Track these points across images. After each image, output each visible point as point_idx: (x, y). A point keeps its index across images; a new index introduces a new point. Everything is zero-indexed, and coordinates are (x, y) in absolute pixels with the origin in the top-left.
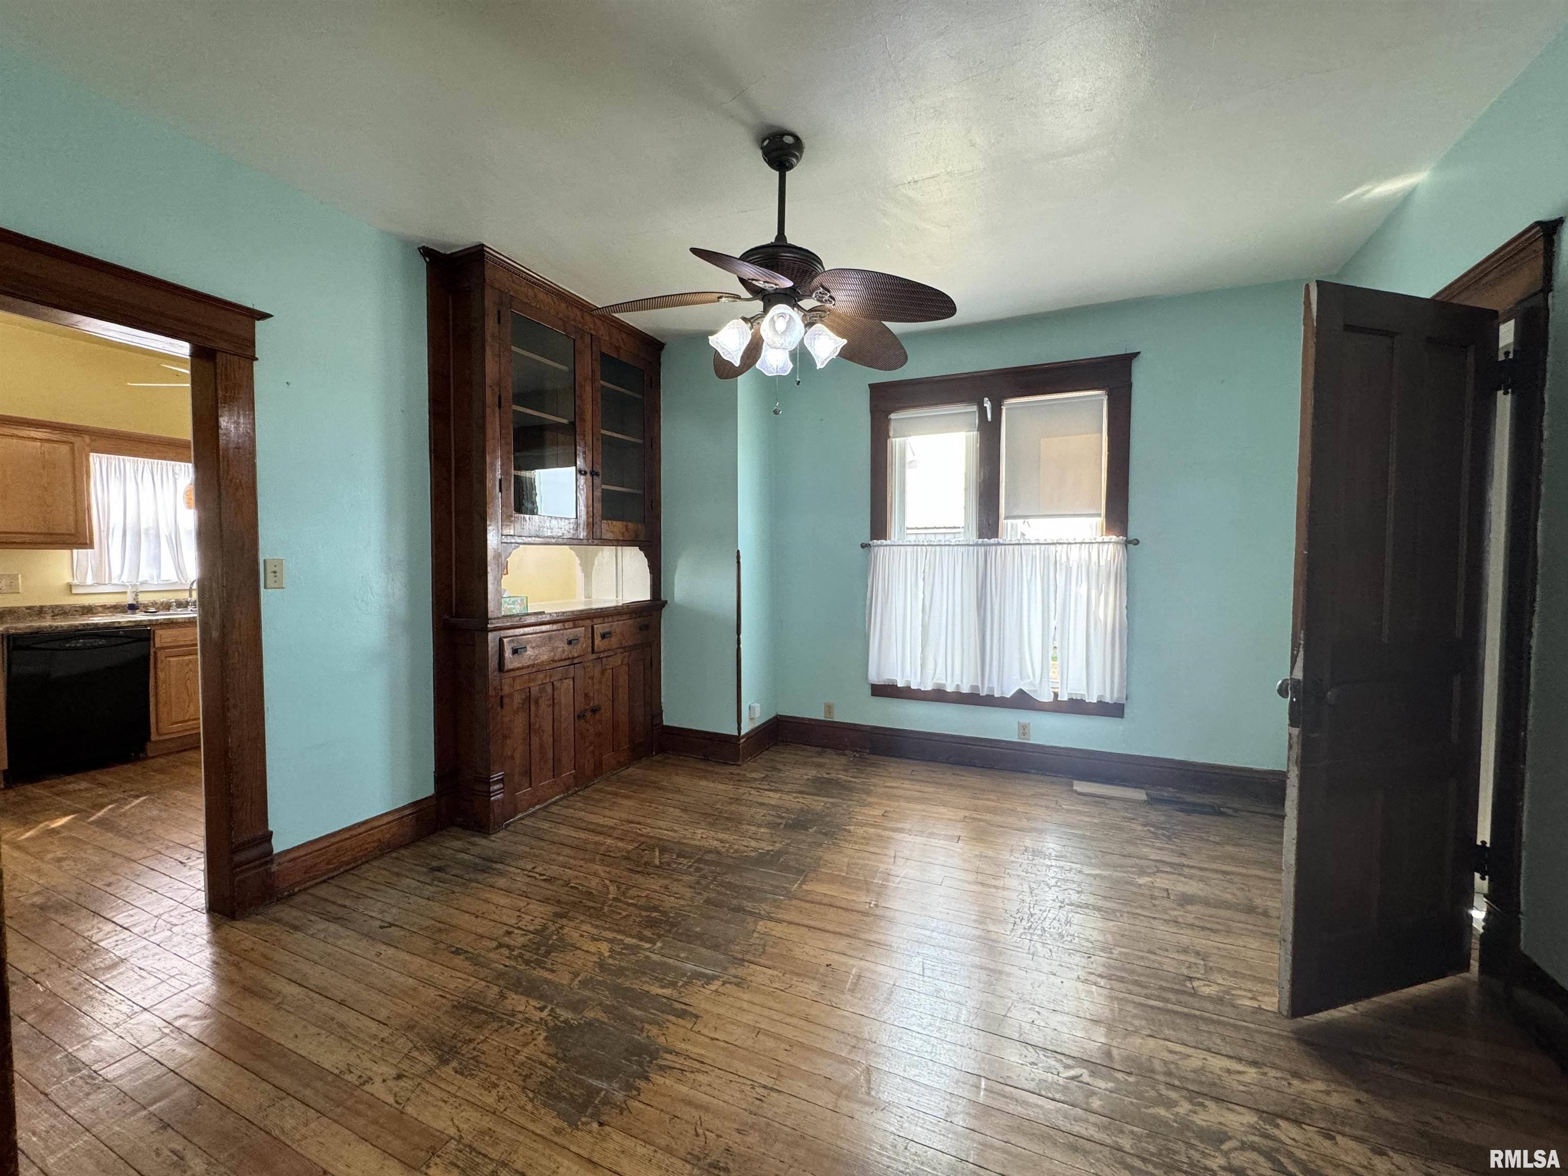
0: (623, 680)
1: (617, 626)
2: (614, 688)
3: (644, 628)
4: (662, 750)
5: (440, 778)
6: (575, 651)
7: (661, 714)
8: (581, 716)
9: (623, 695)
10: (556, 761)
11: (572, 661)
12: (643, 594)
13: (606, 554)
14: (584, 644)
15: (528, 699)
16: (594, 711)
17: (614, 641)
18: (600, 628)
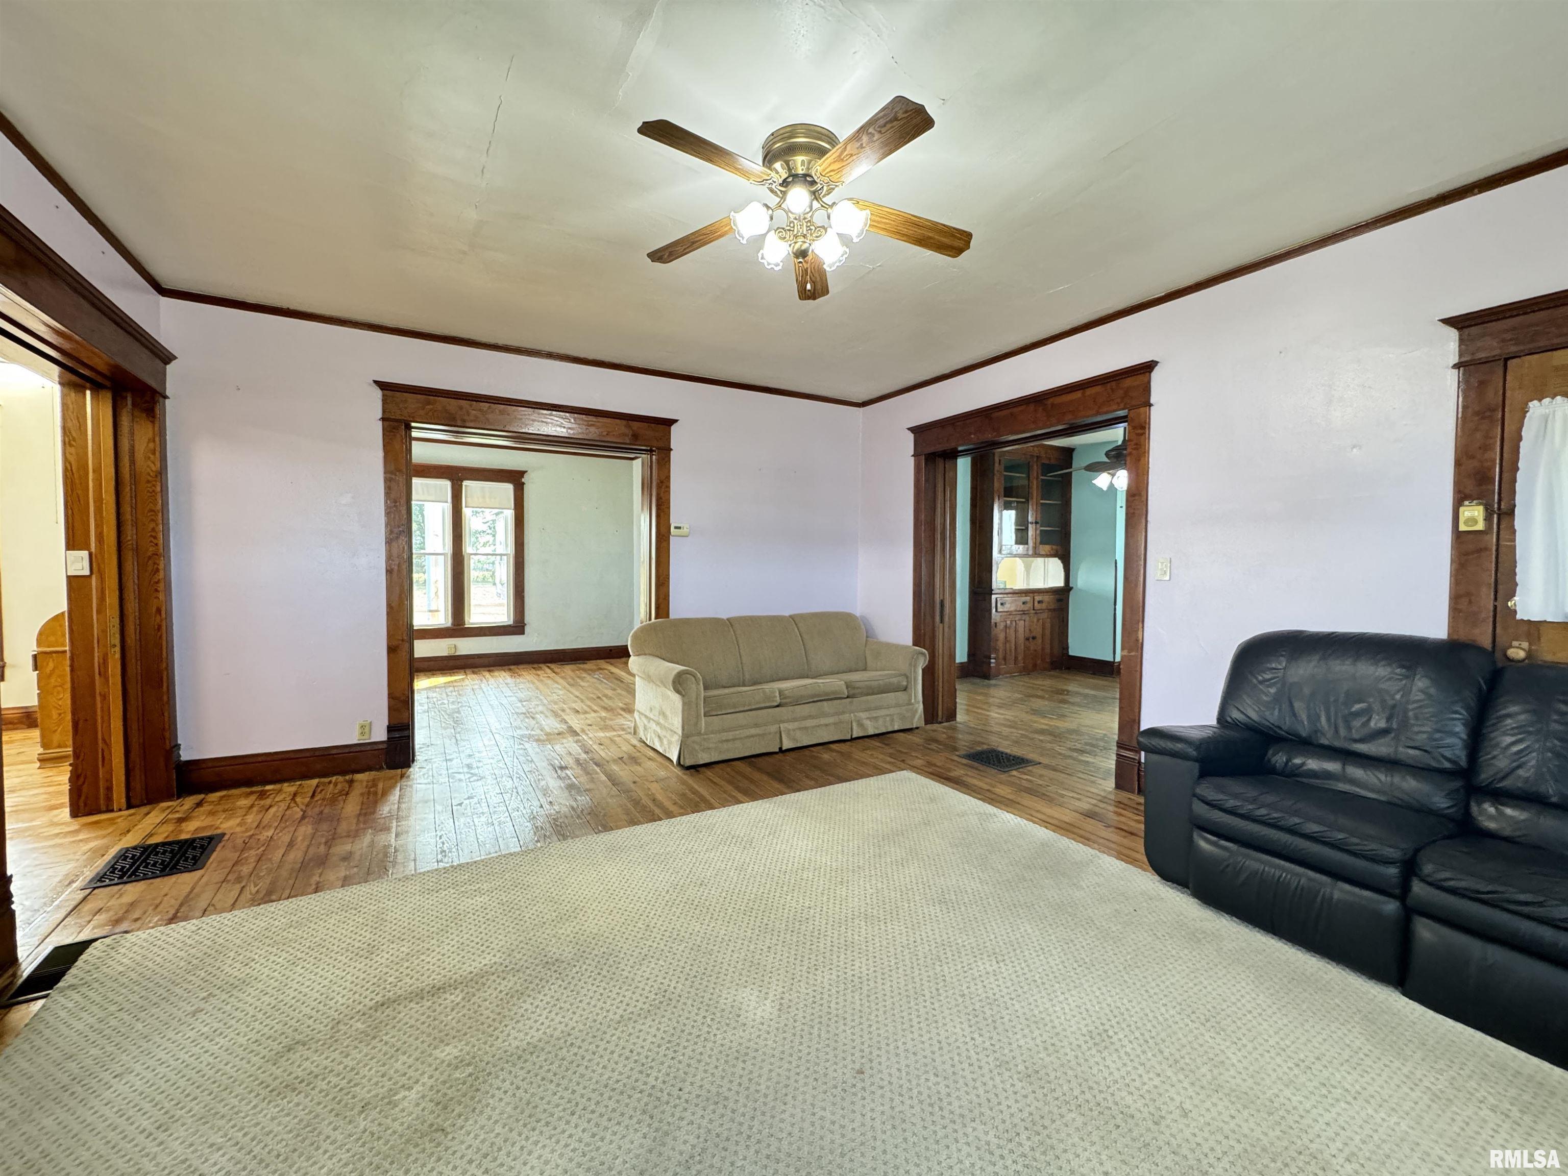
0: (1048, 625)
1: (1046, 598)
2: (1044, 629)
3: (1059, 600)
4: (1068, 668)
5: (969, 655)
6: (1026, 608)
7: (1067, 648)
8: (1028, 639)
9: (1048, 632)
10: (1016, 658)
11: (1024, 613)
12: (1060, 583)
13: (1040, 561)
14: (1030, 605)
15: (1006, 627)
16: (1034, 638)
17: (1044, 606)
18: (1037, 598)
